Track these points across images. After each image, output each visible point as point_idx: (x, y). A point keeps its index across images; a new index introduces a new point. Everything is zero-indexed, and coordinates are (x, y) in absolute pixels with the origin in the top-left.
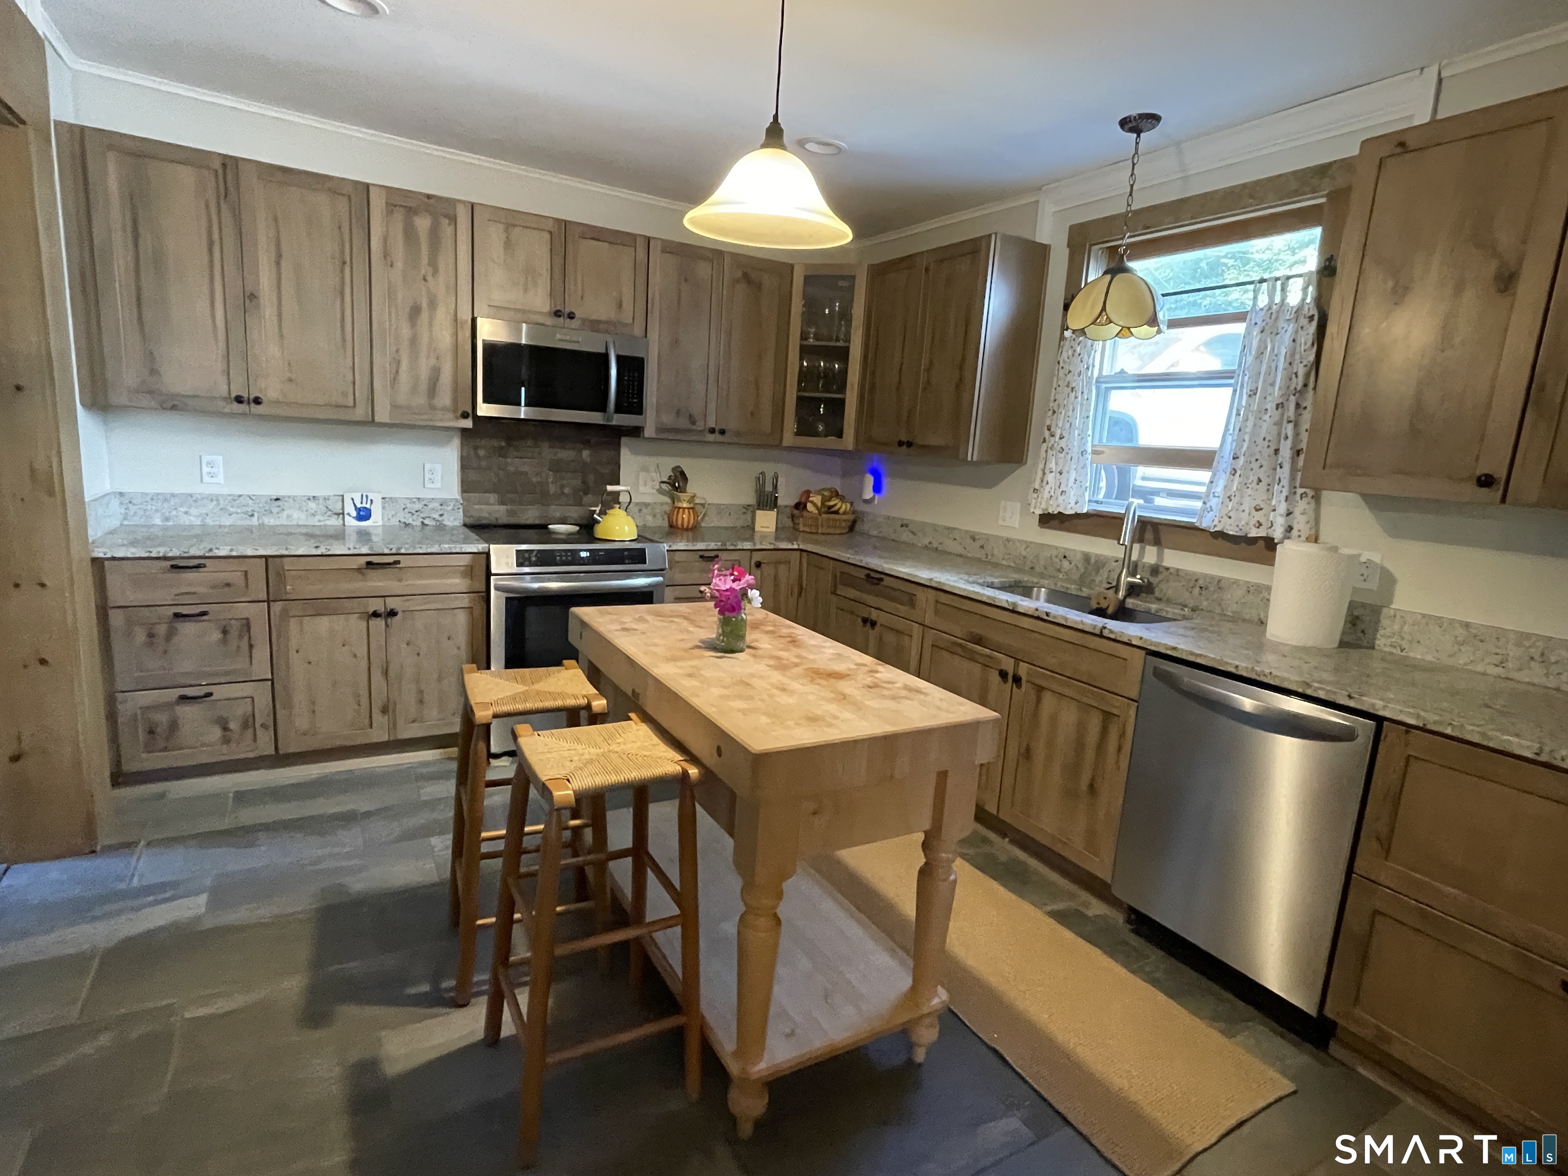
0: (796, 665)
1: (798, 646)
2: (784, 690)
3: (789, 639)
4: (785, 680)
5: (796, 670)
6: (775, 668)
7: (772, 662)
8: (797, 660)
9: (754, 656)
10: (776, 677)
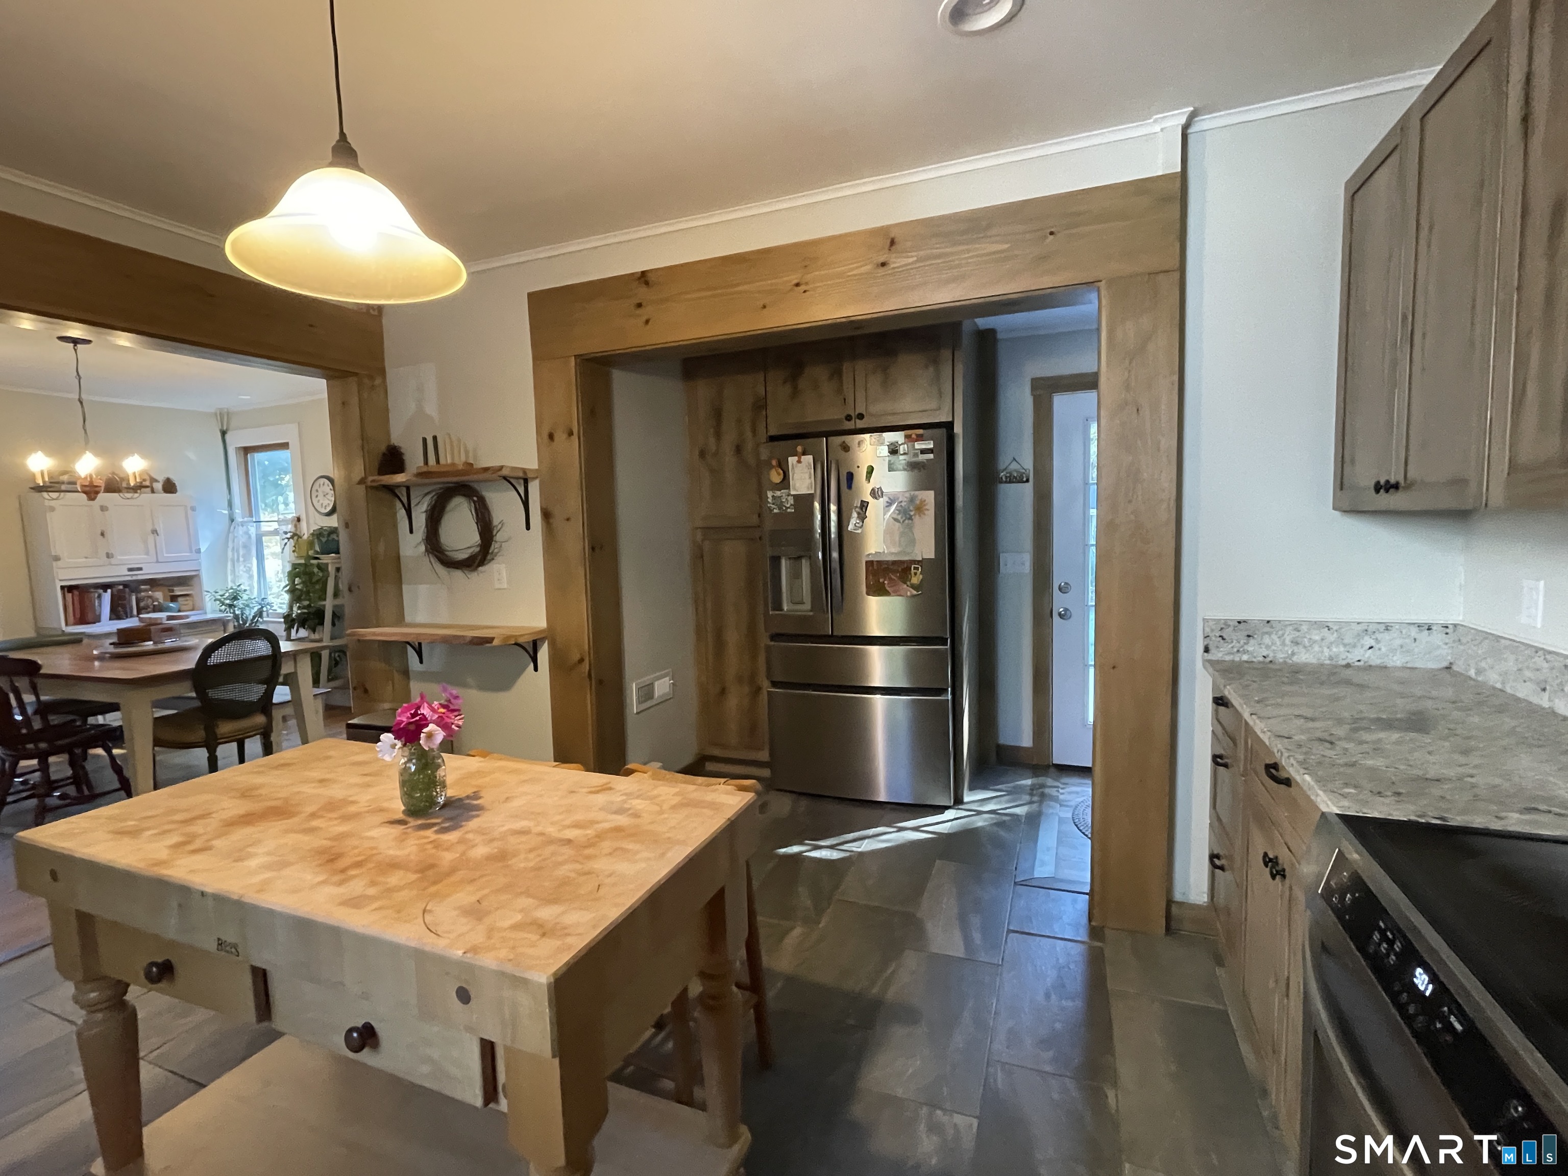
0: (313, 815)
1: (320, 852)
2: (321, 781)
3: (341, 864)
4: (321, 791)
5: (310, 809)
6: (346, 802)
7: (353, 809)
8: (315, 823)
9: (382, 810)
10: (336, 792)
